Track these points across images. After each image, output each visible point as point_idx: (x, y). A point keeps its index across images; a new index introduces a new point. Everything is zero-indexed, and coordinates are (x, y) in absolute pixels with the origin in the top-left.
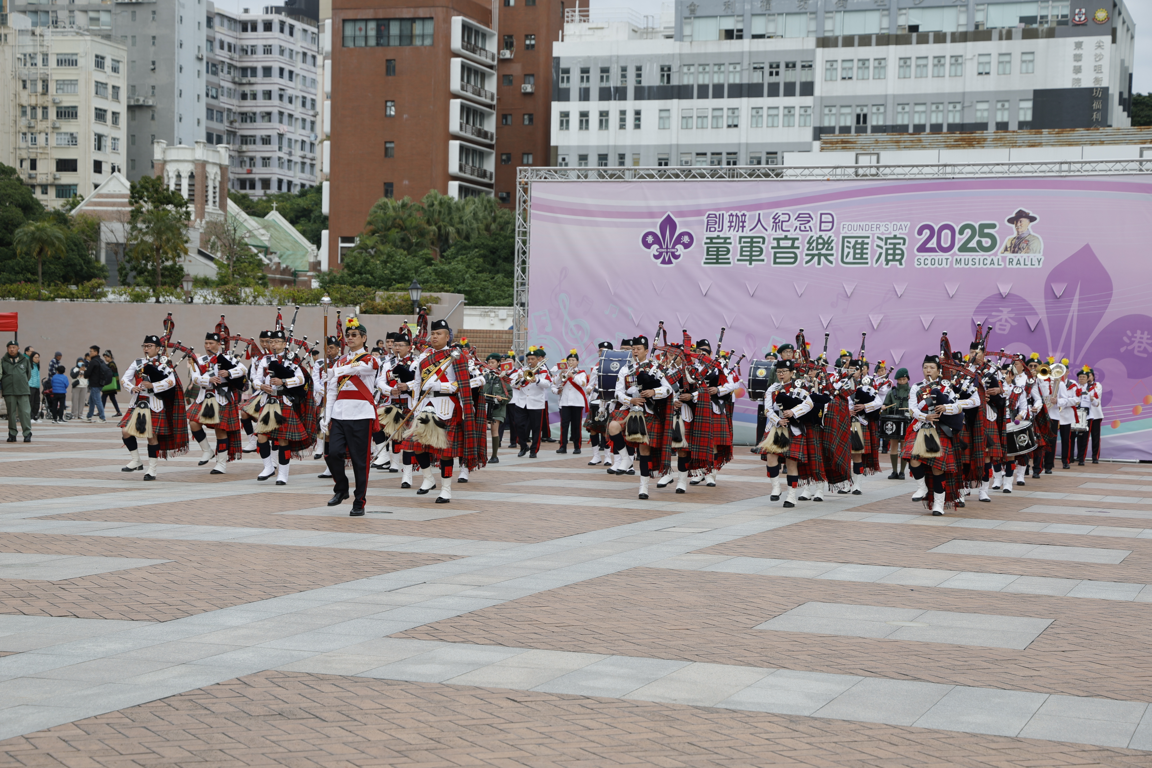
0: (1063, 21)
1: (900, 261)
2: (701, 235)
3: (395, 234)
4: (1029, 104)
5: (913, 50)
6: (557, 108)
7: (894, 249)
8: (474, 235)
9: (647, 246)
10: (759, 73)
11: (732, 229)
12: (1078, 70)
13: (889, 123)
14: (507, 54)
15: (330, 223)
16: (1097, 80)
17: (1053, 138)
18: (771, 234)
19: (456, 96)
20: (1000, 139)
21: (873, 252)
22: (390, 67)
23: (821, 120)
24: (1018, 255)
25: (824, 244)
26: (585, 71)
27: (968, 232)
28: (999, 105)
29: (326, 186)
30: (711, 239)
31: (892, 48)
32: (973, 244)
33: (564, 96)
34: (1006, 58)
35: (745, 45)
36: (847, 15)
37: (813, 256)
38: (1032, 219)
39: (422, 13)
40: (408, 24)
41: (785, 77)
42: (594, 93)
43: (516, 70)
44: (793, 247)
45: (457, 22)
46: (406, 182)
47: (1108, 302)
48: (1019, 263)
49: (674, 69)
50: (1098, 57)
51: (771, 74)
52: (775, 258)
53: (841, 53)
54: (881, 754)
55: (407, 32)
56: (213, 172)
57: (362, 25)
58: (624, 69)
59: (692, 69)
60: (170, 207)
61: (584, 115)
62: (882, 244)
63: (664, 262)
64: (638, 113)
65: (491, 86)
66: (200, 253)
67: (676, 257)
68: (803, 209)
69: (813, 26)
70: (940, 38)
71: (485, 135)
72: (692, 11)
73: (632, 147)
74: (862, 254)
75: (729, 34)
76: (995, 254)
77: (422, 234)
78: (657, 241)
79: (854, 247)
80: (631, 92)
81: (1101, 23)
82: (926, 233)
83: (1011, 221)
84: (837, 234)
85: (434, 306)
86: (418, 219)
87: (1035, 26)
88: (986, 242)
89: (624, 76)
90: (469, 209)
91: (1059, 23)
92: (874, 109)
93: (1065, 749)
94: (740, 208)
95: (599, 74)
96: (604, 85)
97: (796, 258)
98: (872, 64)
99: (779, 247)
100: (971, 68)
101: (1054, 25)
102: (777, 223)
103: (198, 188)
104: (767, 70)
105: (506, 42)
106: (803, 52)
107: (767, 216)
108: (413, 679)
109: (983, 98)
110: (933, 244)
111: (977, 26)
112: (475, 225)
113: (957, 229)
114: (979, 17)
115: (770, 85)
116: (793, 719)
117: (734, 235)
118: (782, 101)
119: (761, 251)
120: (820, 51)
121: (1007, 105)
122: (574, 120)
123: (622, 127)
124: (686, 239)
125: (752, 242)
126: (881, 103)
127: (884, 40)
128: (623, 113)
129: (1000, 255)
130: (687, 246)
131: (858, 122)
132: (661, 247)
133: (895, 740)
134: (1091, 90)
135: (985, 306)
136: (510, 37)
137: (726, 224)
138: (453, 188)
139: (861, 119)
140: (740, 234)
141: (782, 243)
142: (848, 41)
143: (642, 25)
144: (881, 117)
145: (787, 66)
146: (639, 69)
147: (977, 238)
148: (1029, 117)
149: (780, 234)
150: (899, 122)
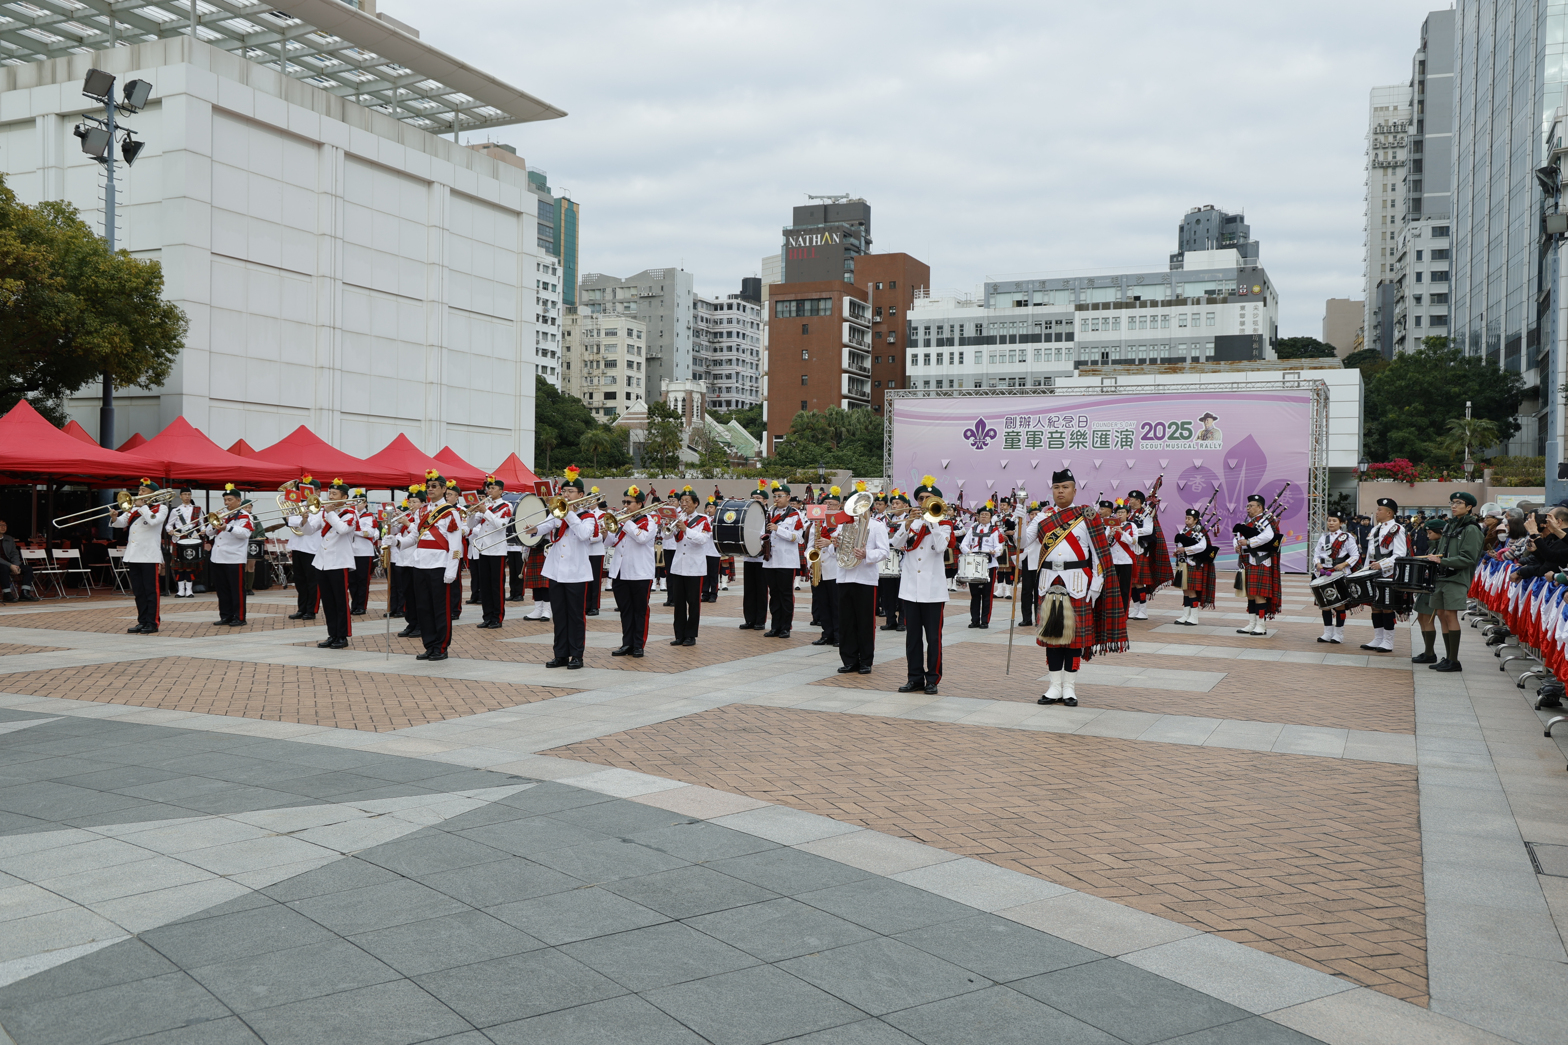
0: (1232, 293)
1: (1130, 446)
2: (1002, 431)
3: (808, 433)
4: (1213, 345)
5: (1137, 312)
6: (910, 351)
7: (1127, 438)
8: (858, 433)
9: (967, 438)
10: (1038, 327)
11: (1022, 427)
12: (1243, 323)
13: (1123, 358)
14: (878, 319)
15: (768, 427)
16: (1255, 330)
17: (1227, 367)
18: (1047, 429)
19: (846, 346)
20: (1194, 368)
21: (1113, 440)
22: (805, 329)
23: (1079, 356)
24: (1206, 442)
25: (1081, 435)
26: (927, 328)
27: (1174, 427)
28: (1193, 346)
29: (765, 404)
30: (1008, 433)
31: (1124, 310)
32: (1177, 435)
33: (914, 344)
34: (1197, 316)
35: (1030, 310)
36: (1094, 290)
37: (1074, 443)
38: (1215, 419)
39: (824, 295)
40: (816, 302)
41: (1055, 329)
42: (933, 342)
43: (884, 328)
44: (1061, 437)
45: (846, 300)
46: (815, 400)
47: (1264, 471)
48: (1206, 446)
49: (984, 326)
50: (1255, 316)
51: (1046, 328)
52: (1050, 444)
53: (1091, 314)
54: (1116, 756)
55: (815, 307)
56: (697, 397)
57: (788, 304)
58: (952, 327)
59: (996, 326)
60: (671, 420)
61: (927, 356)
62: (1118, 435)
63: (977, 448)
64: (961, 354)
65: (868, 339)
66: (689, 447)
67: (986, 445)
68: (1067, 413)
69: (1073, 298)
70: (1154, 304)
71: (865, 370)
72: (995, 290)
73: (958, 375)
74: (1106, 441)
75: (1019, 304)
76: (1192, 441)
77: (825, 432)
78: (973, 435)
79: (1101, 437)
80: (957, 341)
81: (1257, 294)
82: (1147, 428)
83: (1201, 420)
84: (1090, 429)
85: (833, 478)
86: (823, 423)
87: (1214, 296)
88: (1185, 433)
89: (952, 331)
90: (855, 416)
91: (1230, 294)
92: (1113, 349)
93: (1232, 753)
94: (1027, 413)
95: (936, 330)
96: (940, 337)
97: (1063, 444)
98: (1111, 321)
99: (1052, 437)
100: (1174, 323)
101: (1227, 295)
102: (1051, 422)
103: (688, 407)
104: (1044, 326)
105: (877, 312)
106: (1067, 313)
107: (1044, 418)
108: (824, 710)
109: (1183, 341)
110: (1151, 435)
111: (1178, 297)
112: (858, 427)
113: (1167, 426)
114: (1179, 291)
115: (1045, 334)
116: (1061, 736)
117: (1023, 430)
118: (1054, 345)
119: (1041, 440)
120: (1077, 313)
121: (1198, 346)
122: (921, 359)
123: (952, 363)
124: (992, 433)
125: (1034, 435)
126: (1117, 345)
127: (1118, 305)
128: (952, 354)
129: (1194, 442)
130: (992, 438)
131: (1103, 357)
132: (976, 439)
133: (1125, 748)
134: (1251, 336)
135: (1185, 475)
136: (880, 308)
137: (1018, 423)
138: (845, 403)
139: (1105, 355)
140: (1027, 429)
141: (1054, 435)
142: (1096, 307)
143: (963, 298)
144: (1118, 354)
145: (1057, 323)
146: (962, 326)
147: (1180, 431)
148: (1212, 354)
149: (1053, 429)
150: (1129, 357)
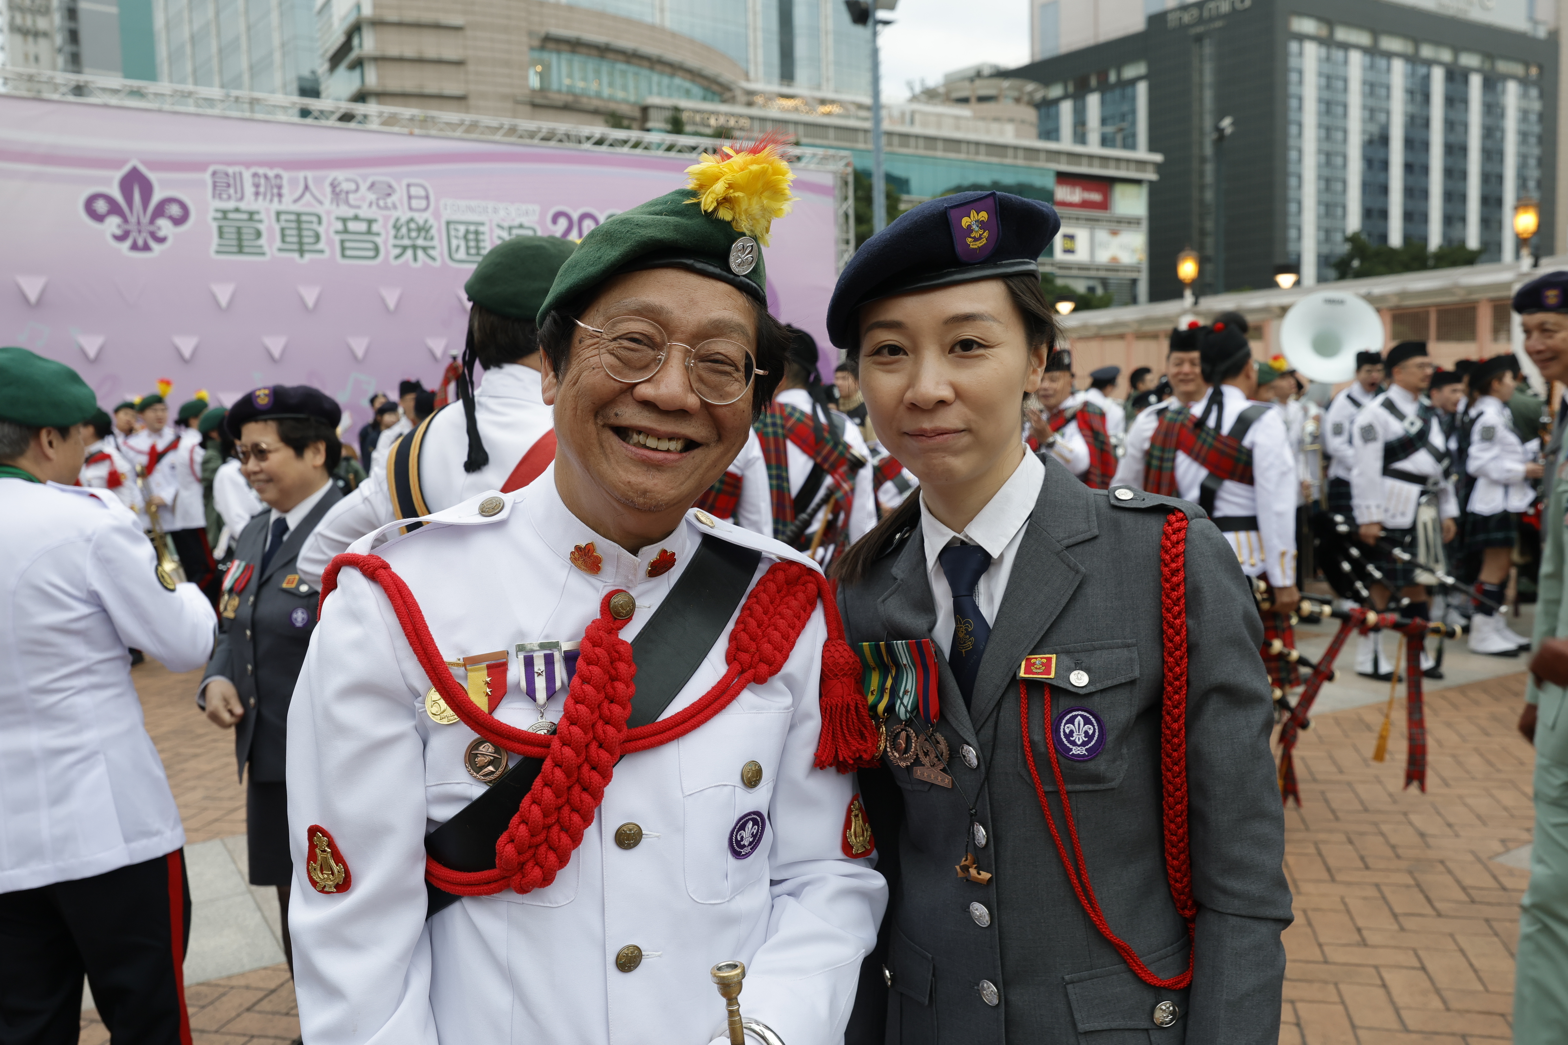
2: (203, 205)
9: (99, 218)
11: (261, 198)
18: (330, 211)
25: (418, 230)
30: (225, 212)
37: (405, 248)
52: (343, 249)
63: (134, 247)
68: (380, 174)
74: (477, 248)
78: (114, 208)
79: (465, 238)
82: (563, 223)
84: (437, 215)
94: (271, 165)
97: (377, 249)
99: (346, 231)
102: (337, 194)
107: (319, 180)
117: (265, 208)
119: (317, 237)
124: (174, 210)
125: (299, 221)
130: (178, 221)
132: (126, 220)
137: (249, 190)
141: (352, 226)
149: (345, 211)
